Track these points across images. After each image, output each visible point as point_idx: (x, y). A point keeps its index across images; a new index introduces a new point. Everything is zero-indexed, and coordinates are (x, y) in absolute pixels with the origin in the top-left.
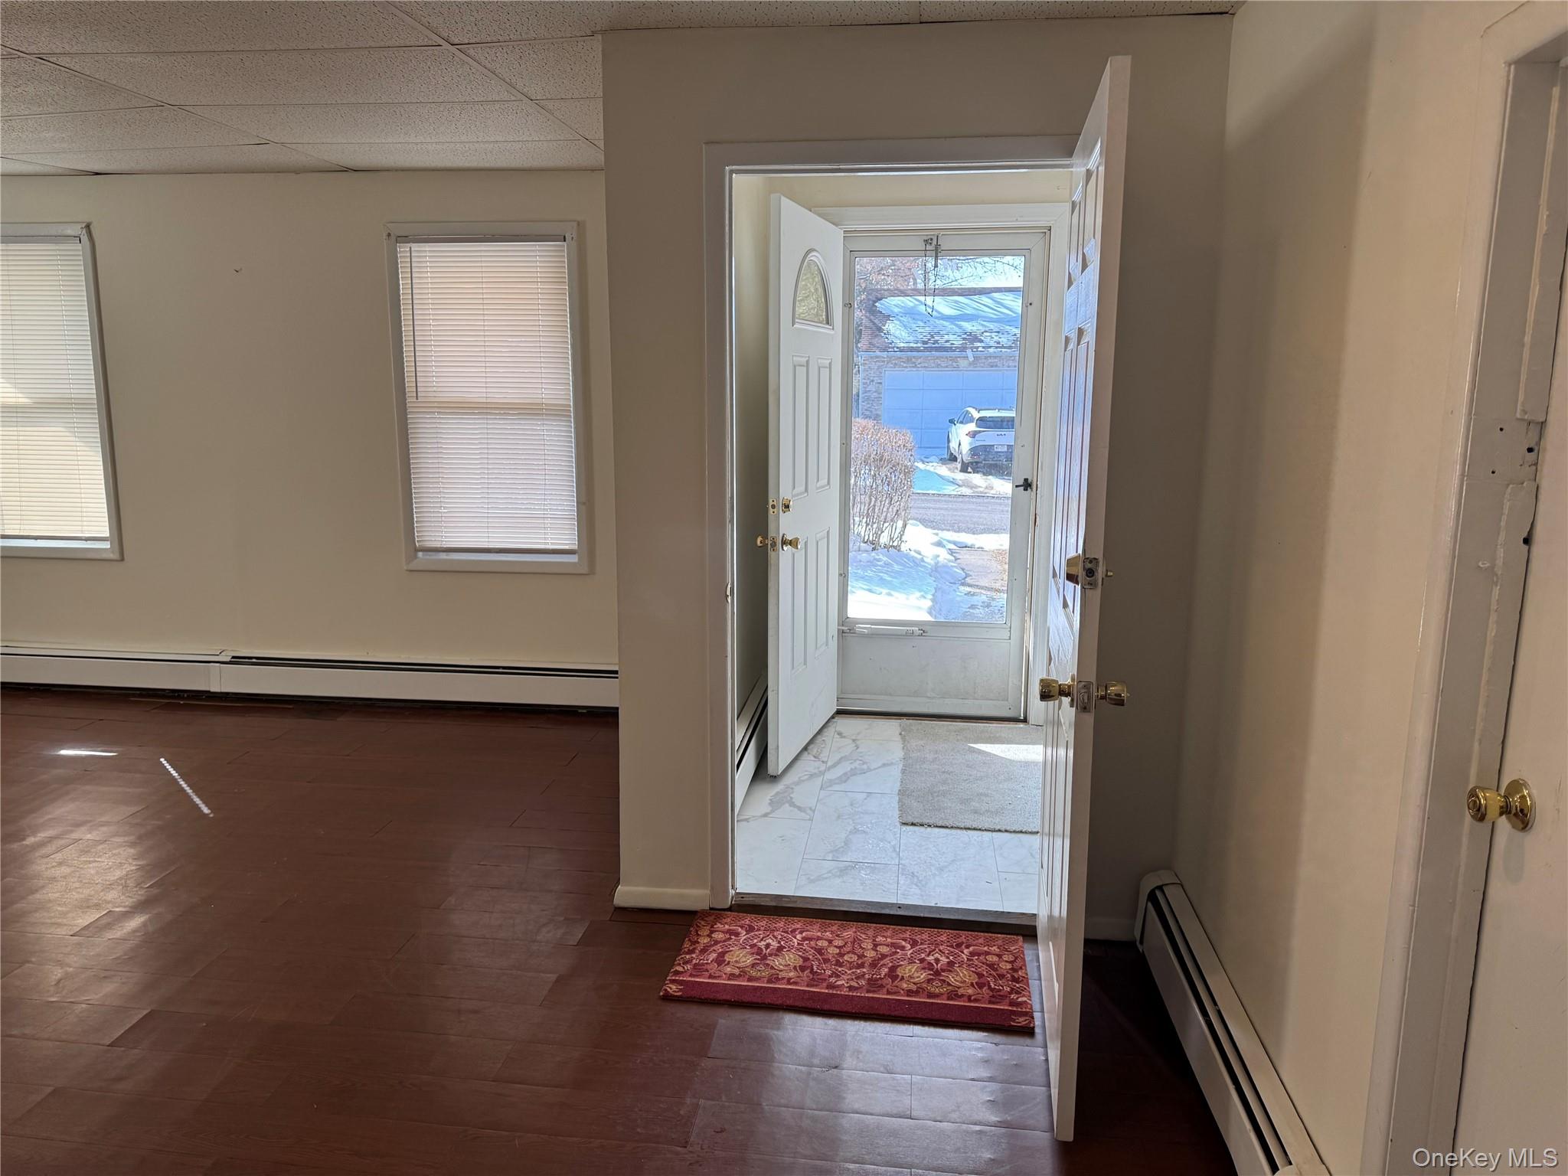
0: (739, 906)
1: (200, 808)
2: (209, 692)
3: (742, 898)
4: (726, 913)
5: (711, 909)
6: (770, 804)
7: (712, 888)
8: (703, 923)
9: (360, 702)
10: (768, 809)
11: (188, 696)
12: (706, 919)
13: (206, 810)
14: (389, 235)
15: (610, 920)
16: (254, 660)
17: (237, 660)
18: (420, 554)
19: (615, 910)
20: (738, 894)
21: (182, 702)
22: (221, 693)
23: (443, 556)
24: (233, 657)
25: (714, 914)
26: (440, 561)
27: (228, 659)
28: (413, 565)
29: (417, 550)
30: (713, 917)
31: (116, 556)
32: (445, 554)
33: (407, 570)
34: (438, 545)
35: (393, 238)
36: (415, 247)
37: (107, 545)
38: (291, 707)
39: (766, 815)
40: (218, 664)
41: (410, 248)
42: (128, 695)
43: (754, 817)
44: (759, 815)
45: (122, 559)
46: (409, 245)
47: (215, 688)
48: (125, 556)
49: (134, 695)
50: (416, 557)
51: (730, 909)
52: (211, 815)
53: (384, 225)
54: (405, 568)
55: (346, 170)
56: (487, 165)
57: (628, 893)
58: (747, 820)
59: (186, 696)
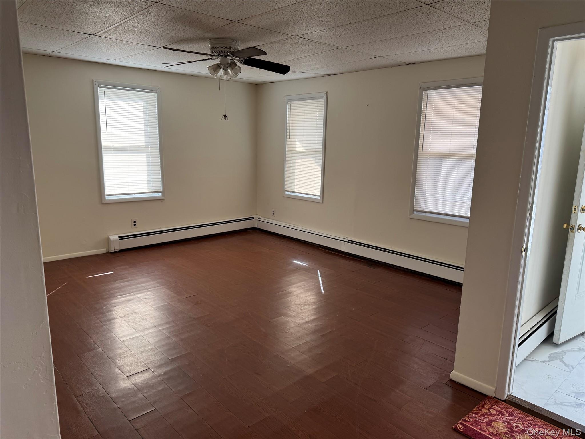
0: (509, 401)
1: (321, 289)
2: (340, 250)
3: (513, 398)
4: (502, 402)
5: (495, 397)
6: (548, 357)
7: (496, 388)
8: (488, 402)
9: (387, 265)
10: (547, 359)
11: (335, 251)
12: (490, 401)
13: (323, 291)
14: (421, 87)
15: (445, 384)
16: (355, 242)
17: (350, 241)
18: (415, 213)
19: (449, 380)
20: (511, 395)
21: (332, 252)
22: (344, 252)
23: (424, 214)
24: (349, 240)
25: (495, 400)
26: (423, 216)
27: (347, 241)
28: (412, 216)
29: (414, 211)
30: (494, 401)
31: (321, 202)
32: (424, 213)
33: (409, 218)
34: (422, 209)
35: (422, 89)
36: (430, 92)
37: (319, 198)
38: (364, 261)
39: (544, 362)
40: (344, 242)
41: (428, 92)
42: (319, 247)
43: (537, 360)
44: (541, 360)
45: (323, 203)
46: (428, 91)
47: (342, 250)
48: (324, 202)
49: (320, 247)
50: (413, 213)
51: (505, 401)
52: (323, 293)
53: (419, 84)
54: (409, 217)
55: (408, 64)
56: (462, 55)
57: (456, 375)
58: (532, 361)
59: (334, 250)
